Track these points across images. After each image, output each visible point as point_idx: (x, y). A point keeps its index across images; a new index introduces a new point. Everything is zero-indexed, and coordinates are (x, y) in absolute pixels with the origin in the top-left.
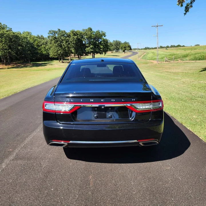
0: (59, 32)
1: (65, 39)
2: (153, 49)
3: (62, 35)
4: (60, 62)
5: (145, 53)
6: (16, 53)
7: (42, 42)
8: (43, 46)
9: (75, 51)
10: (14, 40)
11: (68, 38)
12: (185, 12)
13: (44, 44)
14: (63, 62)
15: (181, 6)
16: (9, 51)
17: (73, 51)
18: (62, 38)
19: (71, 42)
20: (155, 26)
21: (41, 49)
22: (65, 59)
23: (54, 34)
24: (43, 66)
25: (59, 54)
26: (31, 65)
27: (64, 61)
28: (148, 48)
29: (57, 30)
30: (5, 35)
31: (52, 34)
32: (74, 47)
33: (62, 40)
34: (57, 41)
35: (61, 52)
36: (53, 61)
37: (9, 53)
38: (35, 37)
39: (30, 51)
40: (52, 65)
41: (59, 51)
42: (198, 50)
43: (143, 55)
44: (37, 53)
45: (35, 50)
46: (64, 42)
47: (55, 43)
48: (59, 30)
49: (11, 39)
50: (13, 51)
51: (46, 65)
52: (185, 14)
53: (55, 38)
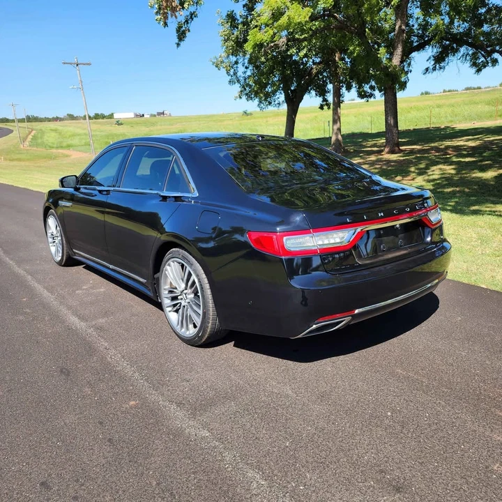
2: (49, 120)
5: (34, 132)
12: (177, 41)
15: (165, 27)
20: (71, 64)
28: (36, 119)
42: (159, 127)
43: (30, 137)
52: (178, 45)
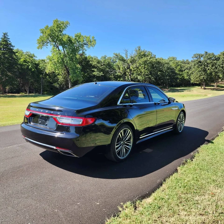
0: (206, 55)
1: (212, 62)
3: (208, 58)
4: (201, 88)
6: (155, 79)
7: (186, 67)
8: (186, 71)
9: (223, 76)
10: (156, 66)
11: (215, 62)
13: (188, 69)
14: (205, 89)
16: (149, 77)
17: (221, 76)
18: (209, 61)
19: (219, 65)
21: (184, 74)
22: (211, 86)
23: (199, 57)
24: (180, 92)
25: (202, 80)
26: (168, 91)
27: (206, 87)
29: (203, 53)
30: (148, 62)
31: (197, 57)
32: (222, 71)
33: (208, 64)
34: (201, 65)
35: (204, 78)
36: (195, 87)
37: (149, 78)
38: (180, 62)
39: (170, 76)
40: (190, 91)
41: (202, 77)
44: (177, 78)
45: (175, 76)
46: (210, 66)
47: (198, 67)
48: (206, 53)
49: (153, 65)
50: (153, 77)
51: (183, 91)
53: (200, 62)
